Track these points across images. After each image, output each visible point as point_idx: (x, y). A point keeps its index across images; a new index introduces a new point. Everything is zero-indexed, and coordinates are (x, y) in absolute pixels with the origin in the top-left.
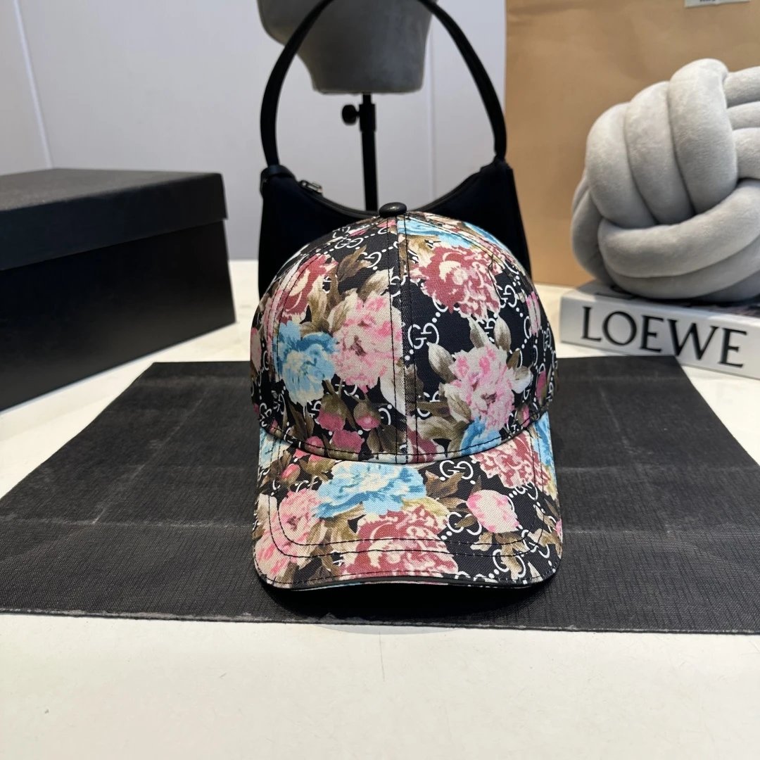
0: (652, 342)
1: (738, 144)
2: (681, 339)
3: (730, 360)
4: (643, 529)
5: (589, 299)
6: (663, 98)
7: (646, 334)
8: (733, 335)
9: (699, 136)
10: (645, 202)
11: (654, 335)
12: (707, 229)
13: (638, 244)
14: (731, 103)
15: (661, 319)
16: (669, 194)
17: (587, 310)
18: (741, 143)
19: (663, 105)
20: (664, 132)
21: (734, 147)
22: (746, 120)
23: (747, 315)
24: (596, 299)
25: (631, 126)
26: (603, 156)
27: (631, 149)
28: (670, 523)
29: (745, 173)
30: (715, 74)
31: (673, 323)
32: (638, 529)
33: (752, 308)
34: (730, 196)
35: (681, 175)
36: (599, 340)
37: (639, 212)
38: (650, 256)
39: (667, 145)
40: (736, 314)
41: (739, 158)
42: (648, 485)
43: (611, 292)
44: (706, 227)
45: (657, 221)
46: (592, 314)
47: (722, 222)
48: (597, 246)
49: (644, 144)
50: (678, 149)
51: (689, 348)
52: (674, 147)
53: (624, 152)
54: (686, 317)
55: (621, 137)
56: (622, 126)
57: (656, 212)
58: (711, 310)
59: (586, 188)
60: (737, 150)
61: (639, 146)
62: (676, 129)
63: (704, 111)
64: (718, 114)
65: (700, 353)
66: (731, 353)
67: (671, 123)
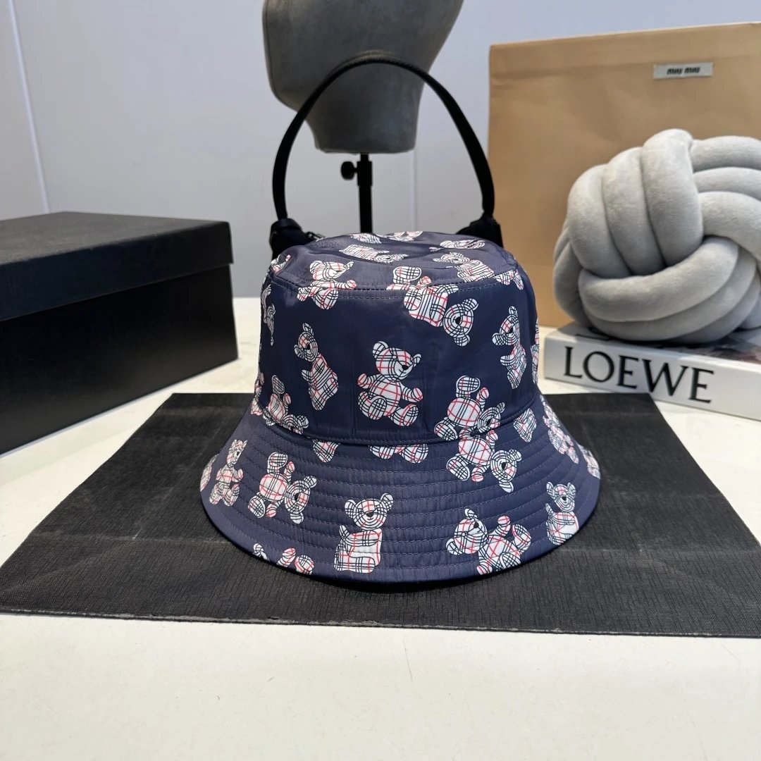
0: (628, 379)
1: (703, 206)
2: (654, 378)
3: (699, 396)
4: (618, 548)
5: (571, 340)
6: (637, 163)
7: (623, 372)
8: (702, 374)
9: (669, 199)
10: (620, 255)
11: (630, 373)
12: (677, 280)
13: (615, 292)
14: (696, 169)
15: (636, 359)
16: (642, 248)
17: (569, 350)
18: (706, 205)
19: (637, 169)
20: (638, 194)
21: (700, 208)
22: (710, 184)
23: (713, 356)
24: (577, 339)
25: (608, 187)
26: (583, 214)
27: (609, 209)
28: (643, 543)
29: (710, 231)
30: (682, 143)
31: (647, 363)
32: (614, 548)
33: (717, 350)
34: (697, 251)
35: (654, 232)
36: (580, 377)
37: (615, 263)
38: (625, 303)
39: (641, 207)
40: (704, 355)
41: (704, 218)
42: (623, 509)
43: (590, 334)
44: (676, 278)
45: (632, 273)
46: (573, 353)
47: (689, 275)
48: (577, 292)
49: (621, 204)
50: (650, 209)
51: (662, 385)
52: (647, 207)
53: (602, 210)
54: (658, 358)
55: (599, 196)
56: (600, 185)
57: (631, 264)
58: (681, 352)
59: (567, 240)
60: (702, 212)
61: (616, 206)
62: (648, 192)
63: (673, 176)
64: (685, 178)
65: (672, 390)
66: (700, 390)
67: (645, 185)
